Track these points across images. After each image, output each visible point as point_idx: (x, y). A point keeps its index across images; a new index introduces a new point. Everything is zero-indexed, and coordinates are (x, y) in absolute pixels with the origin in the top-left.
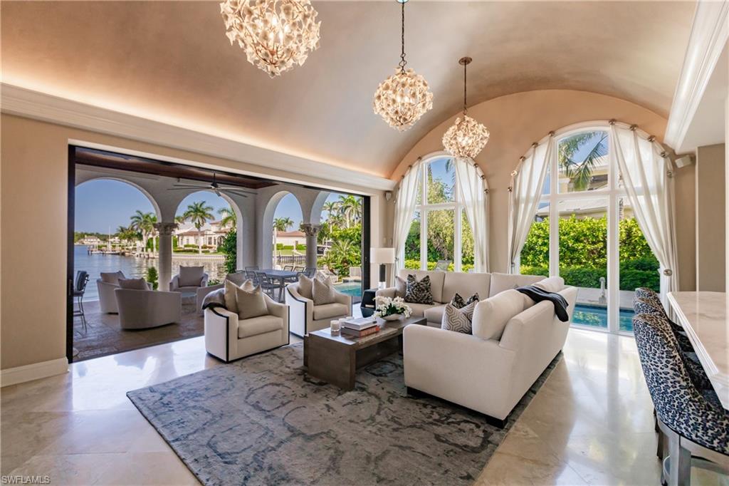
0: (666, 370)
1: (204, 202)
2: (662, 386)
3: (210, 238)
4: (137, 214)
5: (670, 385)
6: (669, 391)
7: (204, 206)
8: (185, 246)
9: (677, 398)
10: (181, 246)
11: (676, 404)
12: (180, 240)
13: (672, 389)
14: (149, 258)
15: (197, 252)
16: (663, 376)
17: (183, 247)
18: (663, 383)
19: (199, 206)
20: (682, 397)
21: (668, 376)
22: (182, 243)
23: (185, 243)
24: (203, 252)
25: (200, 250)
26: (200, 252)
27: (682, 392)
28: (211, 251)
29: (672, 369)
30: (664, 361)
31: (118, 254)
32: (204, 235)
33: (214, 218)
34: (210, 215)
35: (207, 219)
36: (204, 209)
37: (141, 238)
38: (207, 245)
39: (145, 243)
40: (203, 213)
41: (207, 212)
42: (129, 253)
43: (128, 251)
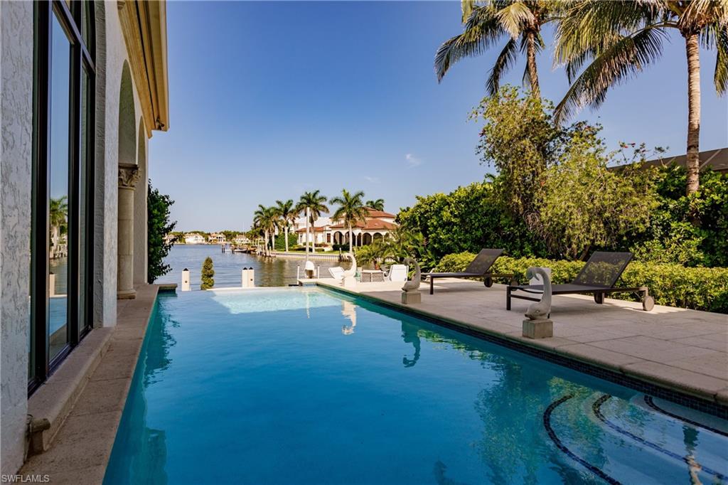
3: (329, 235)
4: (260, 209)
7: (318, 196)
8: (305, 244)
10: (299, 244)
12: (299, 237)
14: (266, 256)
17: (302, 245)
19: (311, 197)
22: (301, 241)
23: (304, 241)
24: (316, 250)
25: (313, 248)
26: (314, 250)
28: (326, 249)
31: (245, 252)
32: (323, 231)
33: (327, 210)
34: (324, 207)
35: (320, 211)
36: (317, 200)
37: (263, 235)
38: (326, 243)
39: (267, 241)
40: (316, 204)
41: (321, 203)
42: (254, 251)
43: (253, 249)
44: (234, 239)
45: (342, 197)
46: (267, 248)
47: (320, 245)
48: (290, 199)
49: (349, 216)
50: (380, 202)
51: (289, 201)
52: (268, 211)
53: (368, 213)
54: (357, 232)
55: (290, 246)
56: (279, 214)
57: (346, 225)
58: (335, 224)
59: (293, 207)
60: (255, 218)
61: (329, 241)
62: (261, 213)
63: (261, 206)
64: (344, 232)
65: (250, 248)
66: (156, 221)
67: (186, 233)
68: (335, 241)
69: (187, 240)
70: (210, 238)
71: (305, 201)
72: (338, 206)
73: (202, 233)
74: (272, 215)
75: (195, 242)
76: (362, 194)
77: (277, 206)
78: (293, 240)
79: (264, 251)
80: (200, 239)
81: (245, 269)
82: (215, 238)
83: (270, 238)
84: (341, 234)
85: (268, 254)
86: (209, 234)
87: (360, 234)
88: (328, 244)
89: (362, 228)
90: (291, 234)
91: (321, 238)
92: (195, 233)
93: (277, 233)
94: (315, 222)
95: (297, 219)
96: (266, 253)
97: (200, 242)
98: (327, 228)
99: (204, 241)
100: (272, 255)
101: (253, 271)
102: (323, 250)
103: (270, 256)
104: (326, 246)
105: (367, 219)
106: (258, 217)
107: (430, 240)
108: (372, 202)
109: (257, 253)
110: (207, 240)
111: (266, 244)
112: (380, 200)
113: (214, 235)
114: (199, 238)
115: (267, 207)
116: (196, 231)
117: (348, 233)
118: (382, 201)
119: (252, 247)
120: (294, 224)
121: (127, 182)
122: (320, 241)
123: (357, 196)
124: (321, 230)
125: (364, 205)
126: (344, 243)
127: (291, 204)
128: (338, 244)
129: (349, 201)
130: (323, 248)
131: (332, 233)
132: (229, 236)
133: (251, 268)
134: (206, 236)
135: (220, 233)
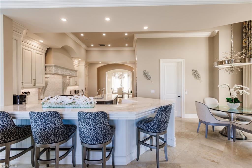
0: (82, 126)
2: (81, 131)
5: (83, 131)
6: (82, 132)
9: (84, 134)
11: (83, 136)
13: (83, 132)
16: (81, 128)
18: (81, 130)
20: (85, 134)
21: (82, 128)
27: (85, 133)
29: (84, 126)
30: (82, 124)
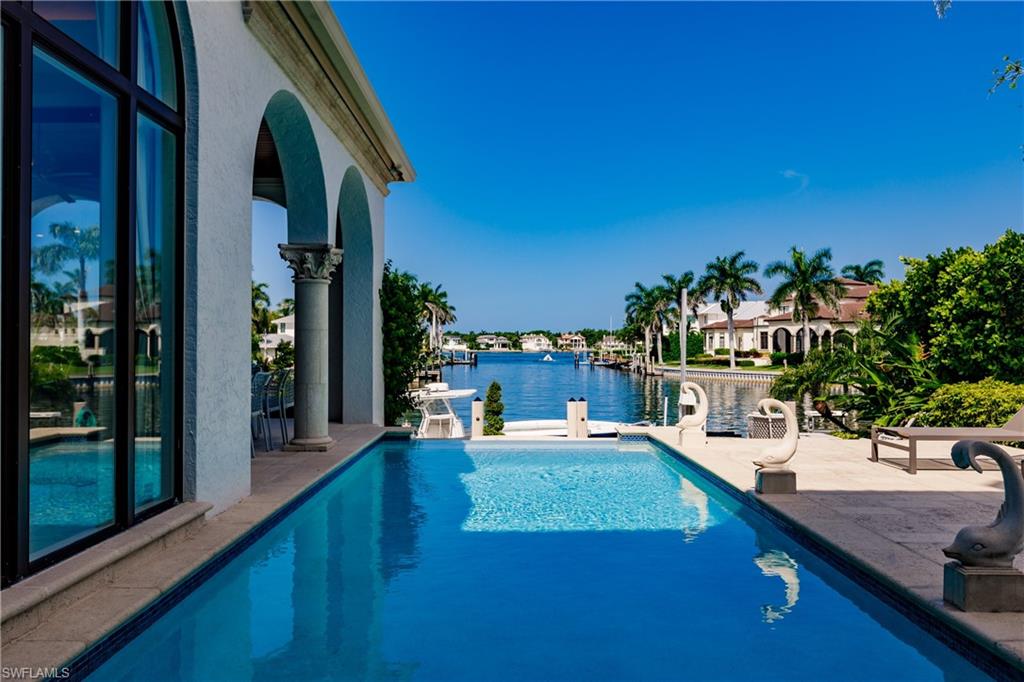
1: (741, 254)
3: (764, 335)
4: (637, 291)
7: (739, 264)
8: (718, 352)
10: (708, 352)
12: (708, 340)
15: (727, 363)
17: (713, 353)
19: (727, 267)
22: (711, 347)
23: (717, 345)
24: (737, 364)
25: (733, 359)
26: (733, 363)
28: (758, 362)
31: (612, 367)
32: (752, 328)
33: (759, 288)
34: (752, 282)
35: (745, 291)
36: (738, 270)
37: (642, 337)
38: (759, 349)
39: (649, 346)
40: (737, 278)
41: (746, 276)
42: (627, 364)
43: (625, 361)
44: (599, 343)
45: (789, 262)
46: (647, 359)
47: (747, 354)
48: (687, 270)
49: (804, 299)
50: (876, 267)
51: (686, 275)
52: (649, 295)
53: (844, 290)
54: (821, 328)
55: (689, 354)
56: (669, 299)
57: (797, 317)
58: (775, 313)
59: (694, 285)
60: (628, 308)
61: (764, 345)
62: (638, 298)
63: (638, 285)
64: (793, 329)
65: (621, 360)
66: (394, 325)
67: (522, 334)
68: (776, 347)
69: (524, 346)
70: (560, 342)
71: (716, 273)
72: (781, 279)
73: (548, 335)
74: (655, 300)
75: (537, 349)
76: (827, 254)
77: (666, 285)
78: (696, 345)
79: (642, 365)
80: (545, 344)
81: (572, 400)
82: (568, 342)
83: (655, 341)
84: (788, 334)
85: (649, 371)
86: (559, 335)
87: (827, 333)
88: (763, 351)
89: (833, 321)
90: (692, 333)
91: (750, 341)
92: (537, 333)
93: (666, 332)
94: (734, 311)
95: (701, 306)
96: (645, 369)
97: (545, 348)
98: (761, 322)
99: (551, 347)
100: (656, 373)
101: (585, 403)
102: (752, 364)
103: (653, 375)
104: (757, 355)
105: (842, 302)
106: (634, 304)
107: (934, 349)
108: (857, 269)
109: (632, 368)
110: (555, 344)
111: (648, 353)
112: (872, 264)
113: (567, 336)
114: (543, 341)
115: (648, 286)
116: (538, 329)
117: (802, 329)
118: (879, 263)
119: (624, 357)
120: (696, 316)
121: (316, 273)
122: (747, 347)
123: (819, 257)
124: (749, 326)
125: (838, 275)
126: (794, 350)
127: (691, 280)
128: (783, 351)
129: (803, 268)
130: (751, 359)
131: (771, 331)
132: (591, 337)
133: (582, 400)
134: (554, 337)
135: (576, 334)
